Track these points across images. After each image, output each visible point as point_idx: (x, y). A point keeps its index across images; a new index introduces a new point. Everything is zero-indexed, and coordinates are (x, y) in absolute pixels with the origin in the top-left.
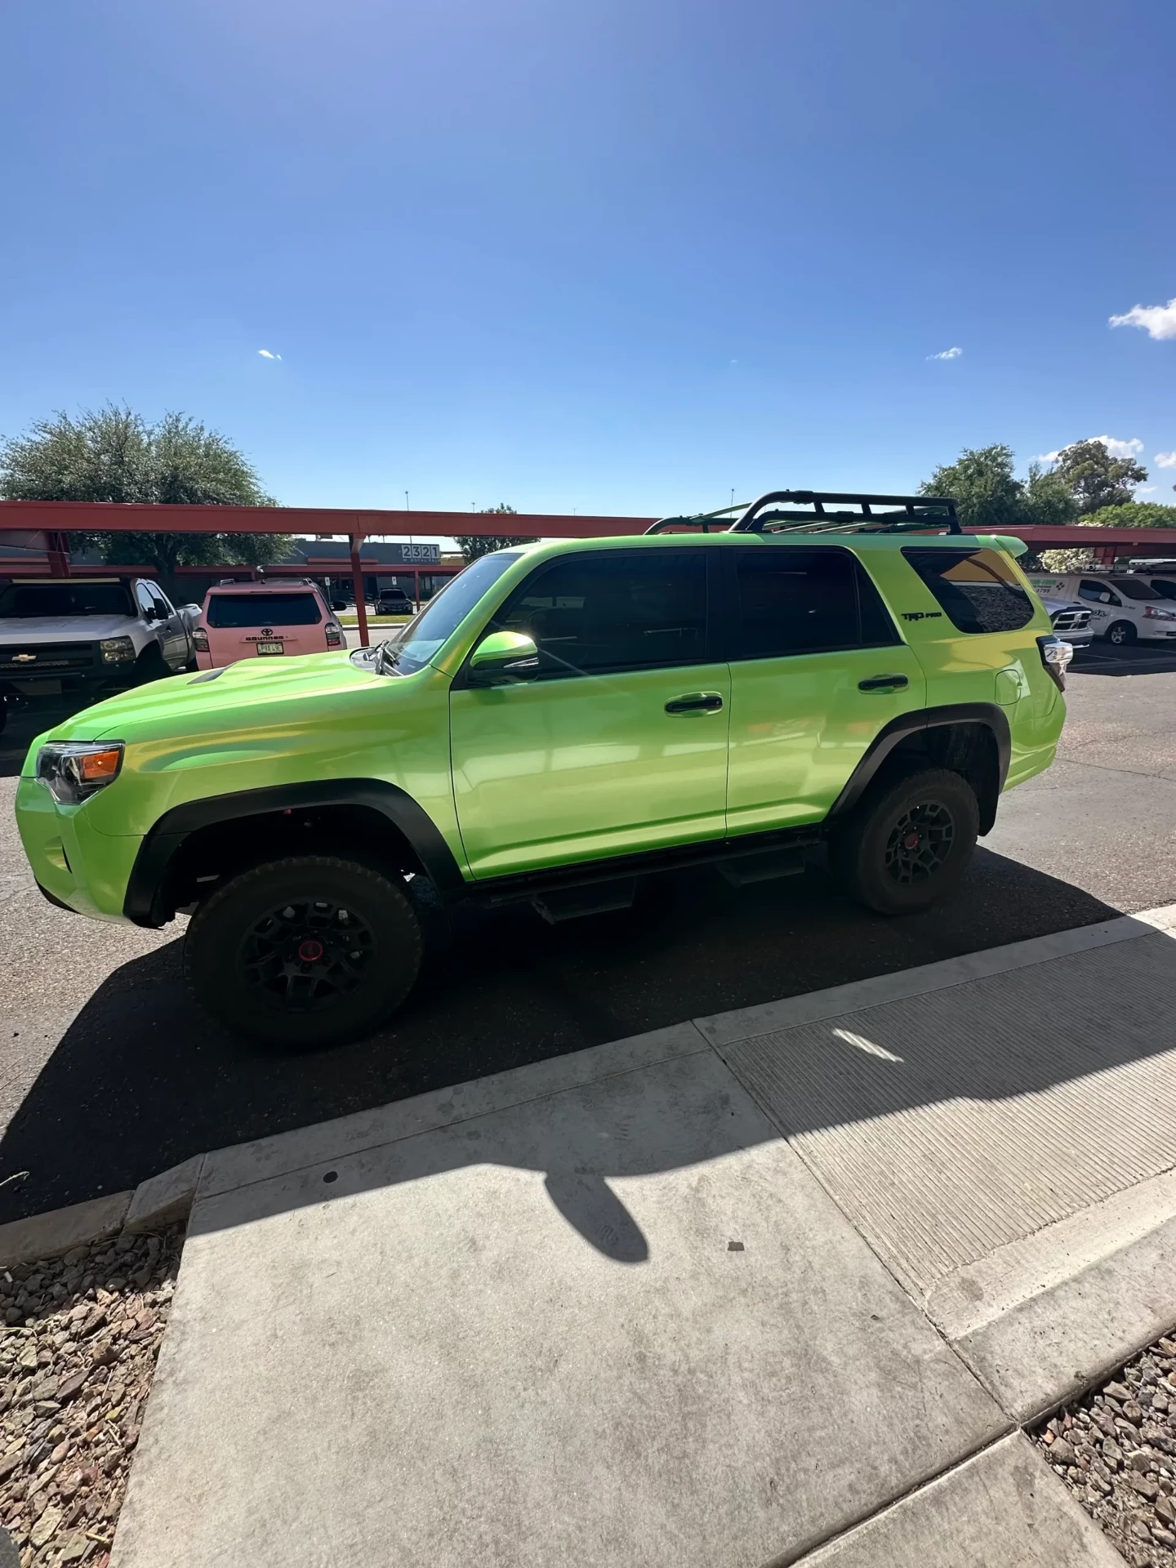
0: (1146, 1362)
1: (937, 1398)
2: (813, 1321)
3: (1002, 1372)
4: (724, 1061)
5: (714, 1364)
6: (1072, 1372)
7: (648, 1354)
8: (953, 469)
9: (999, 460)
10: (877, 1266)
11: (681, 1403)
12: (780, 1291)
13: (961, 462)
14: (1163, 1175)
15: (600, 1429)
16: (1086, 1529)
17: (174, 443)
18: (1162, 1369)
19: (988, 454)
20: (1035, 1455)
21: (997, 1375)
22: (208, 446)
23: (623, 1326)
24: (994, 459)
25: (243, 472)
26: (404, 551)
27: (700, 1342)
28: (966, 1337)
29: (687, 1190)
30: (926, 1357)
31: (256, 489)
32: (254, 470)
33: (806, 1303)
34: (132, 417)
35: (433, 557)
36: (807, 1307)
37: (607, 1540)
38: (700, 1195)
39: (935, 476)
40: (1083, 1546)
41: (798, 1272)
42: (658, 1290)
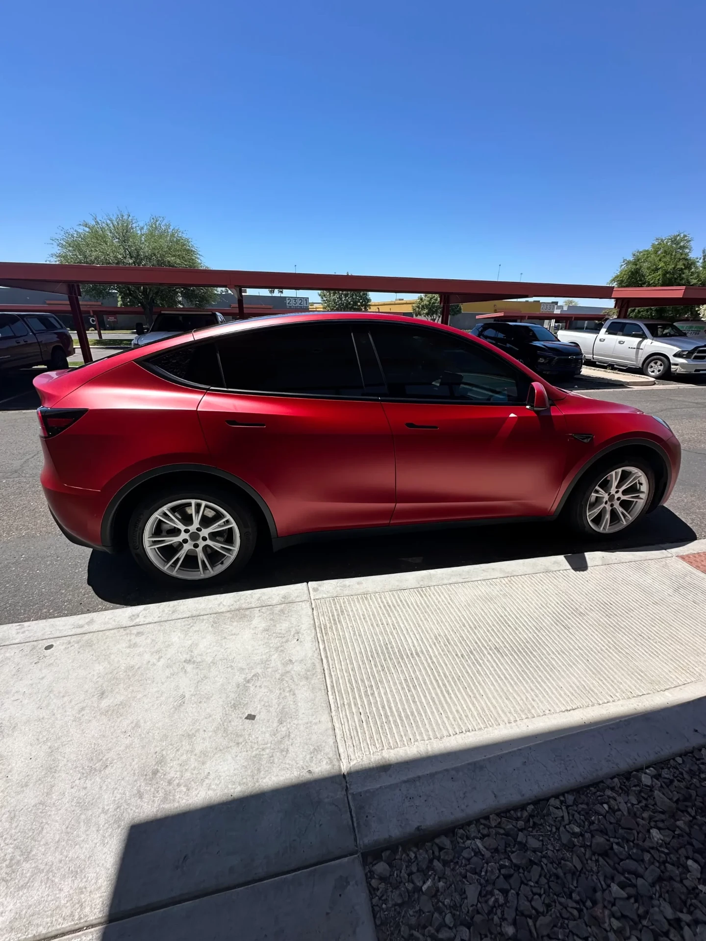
0: (473, 828)
1: (317, 826)
2: (269, 767)
3: (370, 817)
4: (313, 609)
5: (195, 783)
6: (416, 825)
7: (160, 770)
8: (647, 251)
9: (682, 244)
10: (331, 741)
11: (162, 801)
12: (261, 747)
13: (653, 245)
14: (566, 713)
15: (106, 808)
16: (363, 923)
17: (155, 233)
18: (482, 834)
19: (674, 241)
20: (359, 872)
21: (365, 818)
22: (173, 235)
23: (156, 752)
24: (678, 243)
25: (192, 251)
26: (288, 302)
27: (194, 769)
28: (360, 793)
29: (242, 680)
30: (326, 800)
31: (199, 261)
32: (199, 249)
33: (272, 756)
34: (130, 218)
35: (305, 305)
36: (272, 759)
37: (72, 870)
38: (248, 685)
39: (634, 255)
40: (354, 932)
41: (279, 738)
42: (189, 735)
